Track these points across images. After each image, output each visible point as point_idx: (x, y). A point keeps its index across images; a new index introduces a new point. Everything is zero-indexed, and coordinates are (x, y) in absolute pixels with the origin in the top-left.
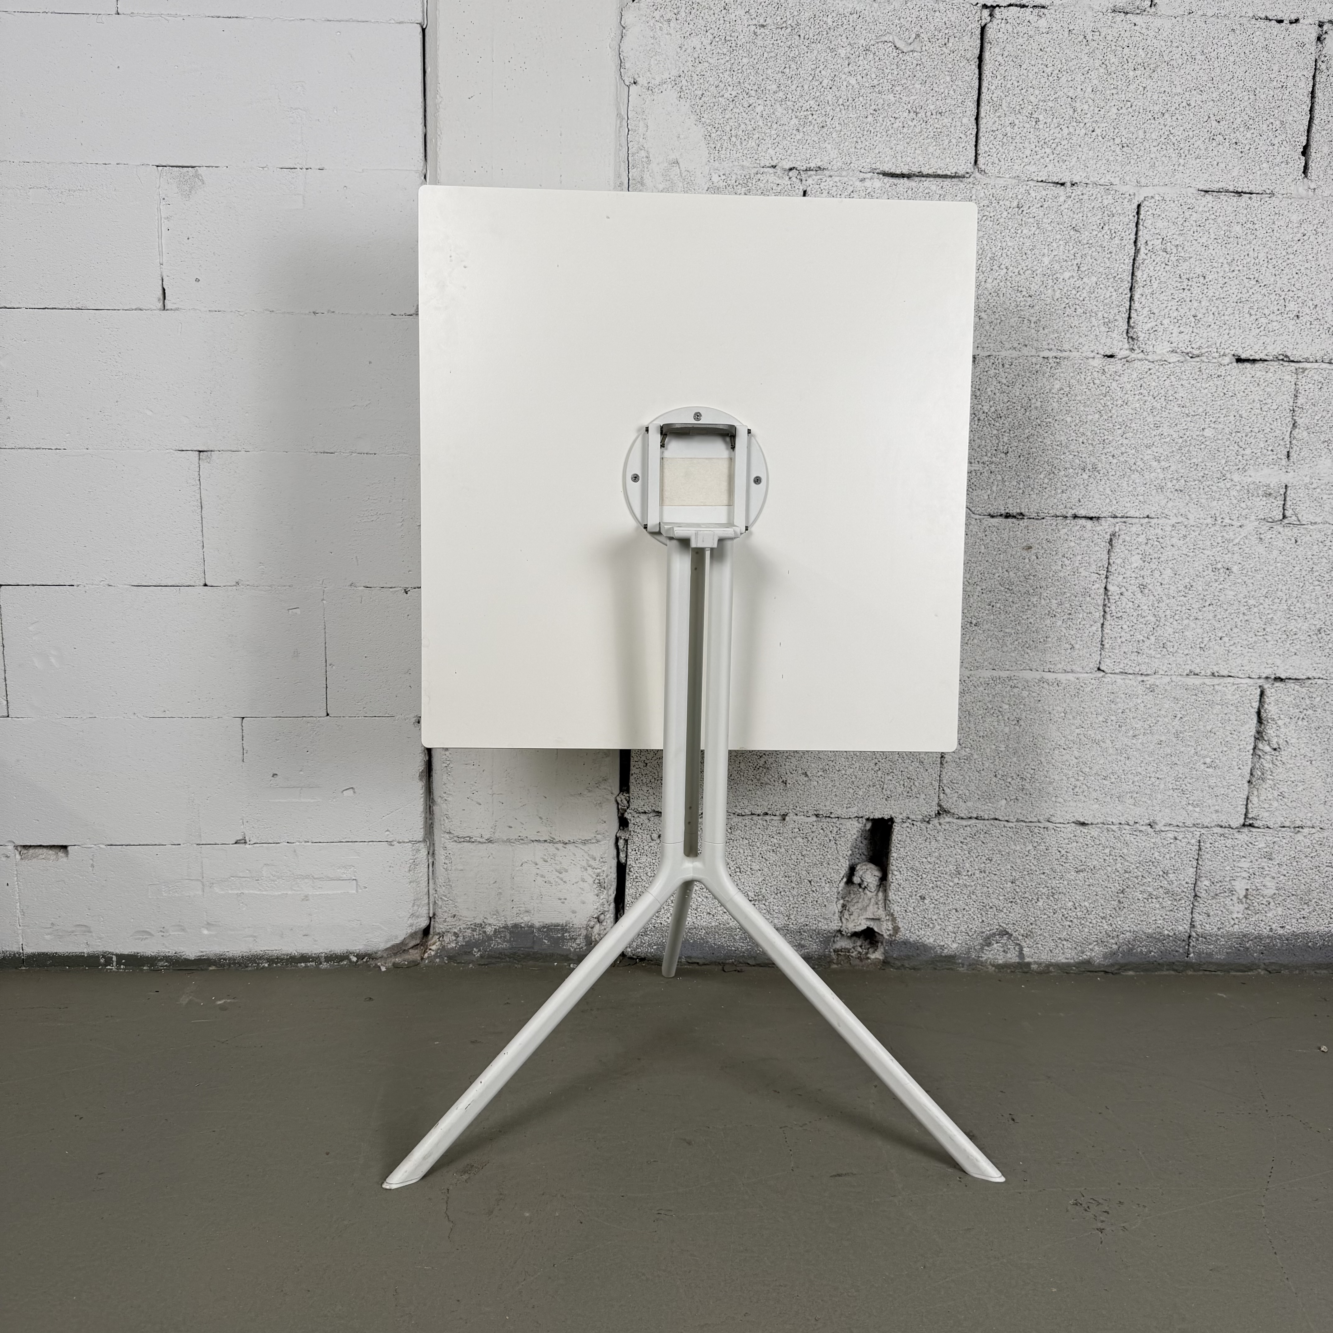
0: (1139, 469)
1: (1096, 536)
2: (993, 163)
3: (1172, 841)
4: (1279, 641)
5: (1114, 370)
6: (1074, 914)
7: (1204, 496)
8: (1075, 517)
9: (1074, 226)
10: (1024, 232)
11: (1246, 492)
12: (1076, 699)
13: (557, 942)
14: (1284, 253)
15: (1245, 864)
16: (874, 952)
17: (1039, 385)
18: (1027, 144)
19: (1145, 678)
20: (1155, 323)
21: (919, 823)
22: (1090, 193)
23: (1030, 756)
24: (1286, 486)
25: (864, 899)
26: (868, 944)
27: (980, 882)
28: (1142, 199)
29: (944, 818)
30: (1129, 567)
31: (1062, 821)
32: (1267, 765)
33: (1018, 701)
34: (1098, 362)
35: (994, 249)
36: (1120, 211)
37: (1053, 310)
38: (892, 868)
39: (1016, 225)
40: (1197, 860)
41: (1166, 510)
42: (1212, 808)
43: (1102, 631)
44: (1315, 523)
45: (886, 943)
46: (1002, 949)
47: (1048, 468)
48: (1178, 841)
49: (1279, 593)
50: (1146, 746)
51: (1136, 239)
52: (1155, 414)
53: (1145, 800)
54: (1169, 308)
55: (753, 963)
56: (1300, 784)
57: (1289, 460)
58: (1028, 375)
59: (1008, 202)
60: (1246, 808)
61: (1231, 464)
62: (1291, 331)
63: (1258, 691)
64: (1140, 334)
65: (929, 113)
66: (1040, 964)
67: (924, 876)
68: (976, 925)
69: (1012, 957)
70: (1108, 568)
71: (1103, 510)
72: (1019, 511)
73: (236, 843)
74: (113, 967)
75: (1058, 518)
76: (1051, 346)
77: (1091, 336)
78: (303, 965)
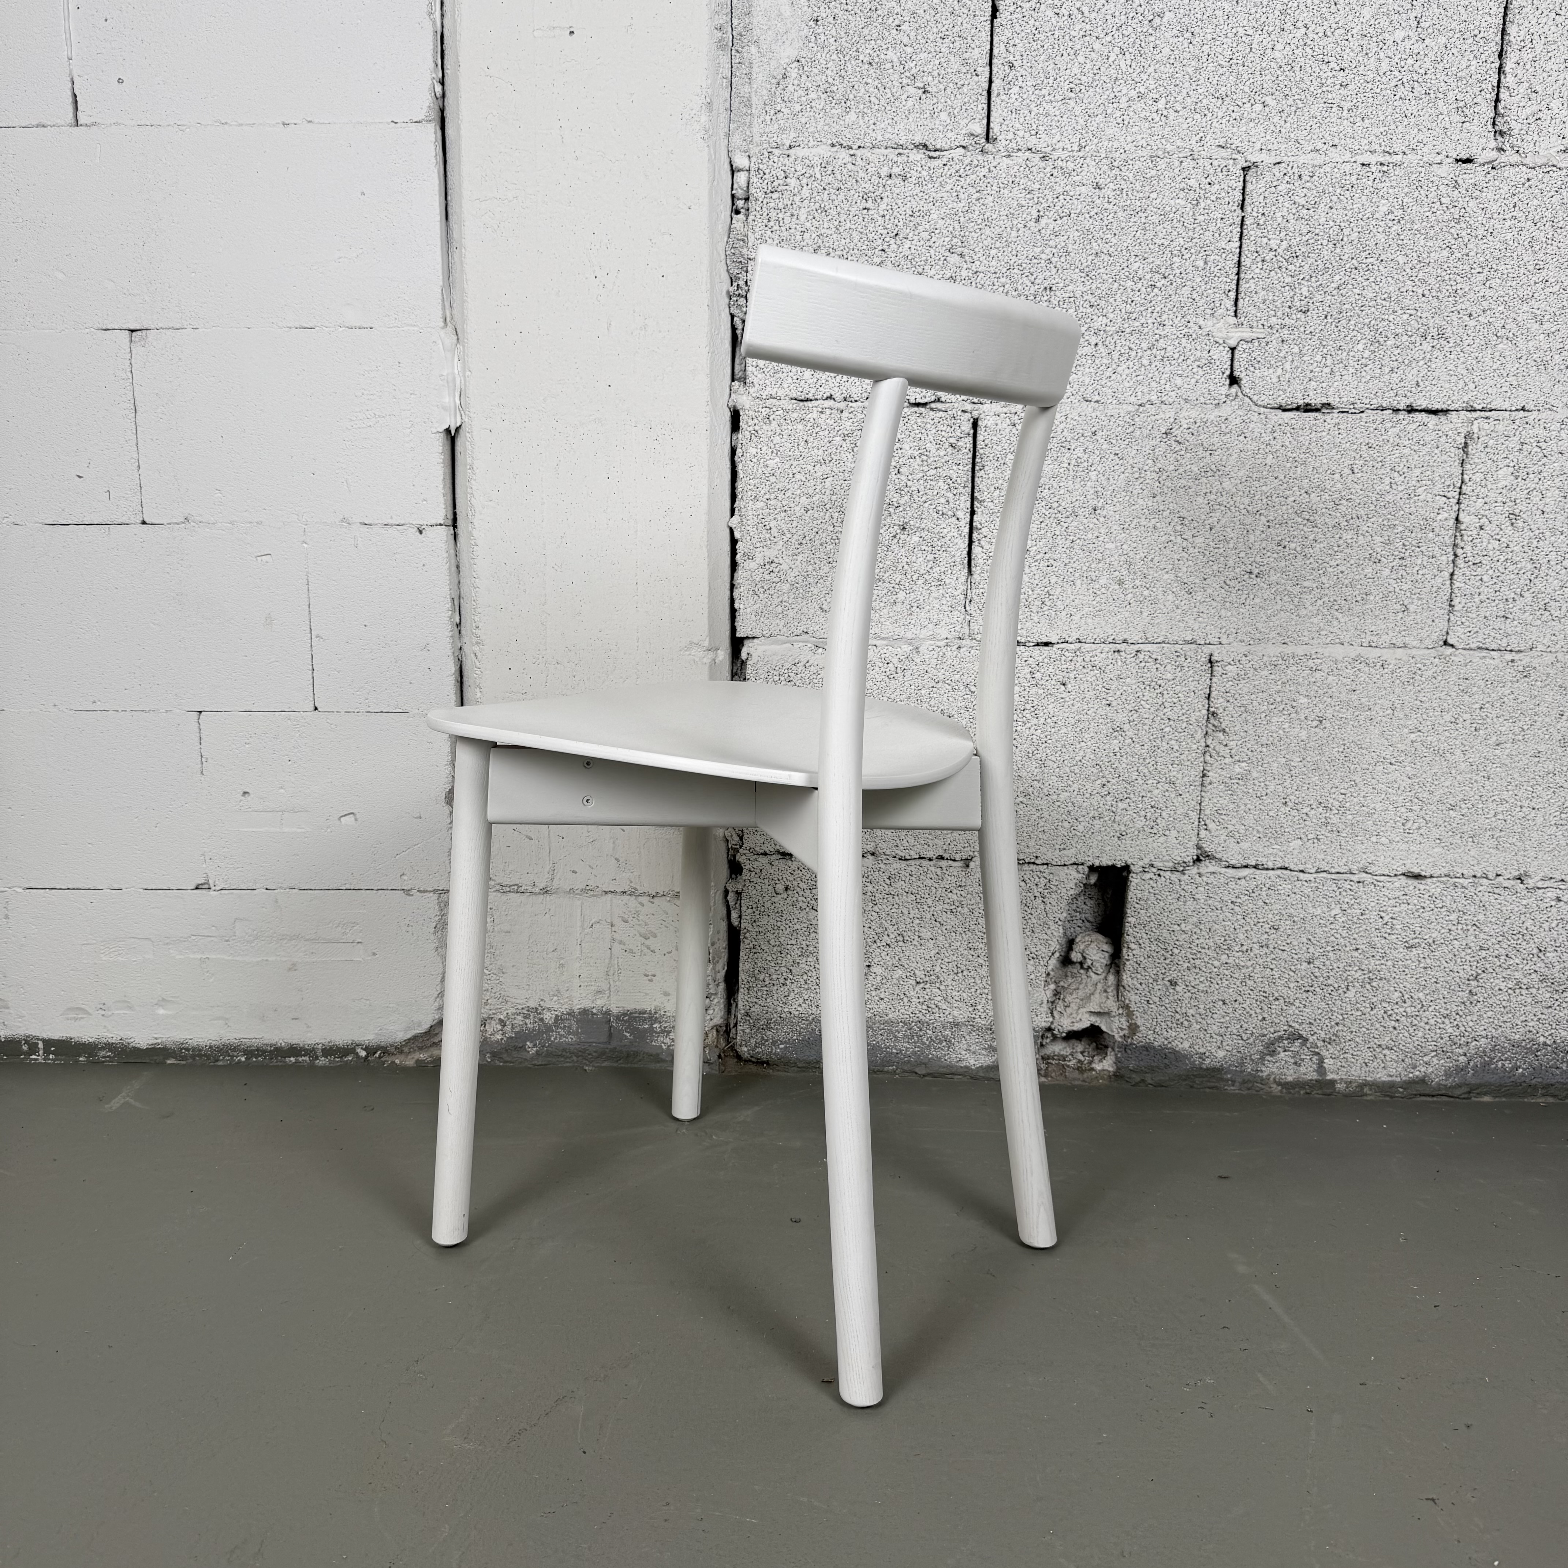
0: (1511, 335)
1: (1443, 439)
3: (1553, 903)
5: (1473, 181)
6: (1402, 1010)
8: (1411, 410)
12: (1411, 687)
13: (642, 1035)
16: (1100, 1061)
17: (1355, 206)
19: (1516, 657)
20: (1538, 107)
21: (1168, 873)
23: (1339, 774)
25: (1086, 985)
26: (1093, 1050)
27: (1261, 961)
29: (1207, 867)
30: (1494, 486)
31: (1387, 872)
33: (1321, 692)
34: (1448, 170)
37: (1378, 91)
38: (1127, 938)
41: (1553, 397)
43: (1452, 584)
45: (1119, 1047)
46: (1292, 1061)
47: (1370, 335)
48: (1562, 903)
50: (1517, 759)
52: (1537, 249)
53: (1514, 840)
54: (1561, 82)
55: (924, 1072)
58: (1338, 191)
64: (1514, 124)
66: (1349, 1083)
67: (1176, 951)
68: (1253, 1024)
69: (1308, 1072)
70: (1460, 488)
71: (1453, 398)
72: (1325, 401)
73: (197, 888)
74: (39, 1057)
75: (1385, 412)
76: (1375, 146)
77: (1437, 129)
78: (293, 1059)
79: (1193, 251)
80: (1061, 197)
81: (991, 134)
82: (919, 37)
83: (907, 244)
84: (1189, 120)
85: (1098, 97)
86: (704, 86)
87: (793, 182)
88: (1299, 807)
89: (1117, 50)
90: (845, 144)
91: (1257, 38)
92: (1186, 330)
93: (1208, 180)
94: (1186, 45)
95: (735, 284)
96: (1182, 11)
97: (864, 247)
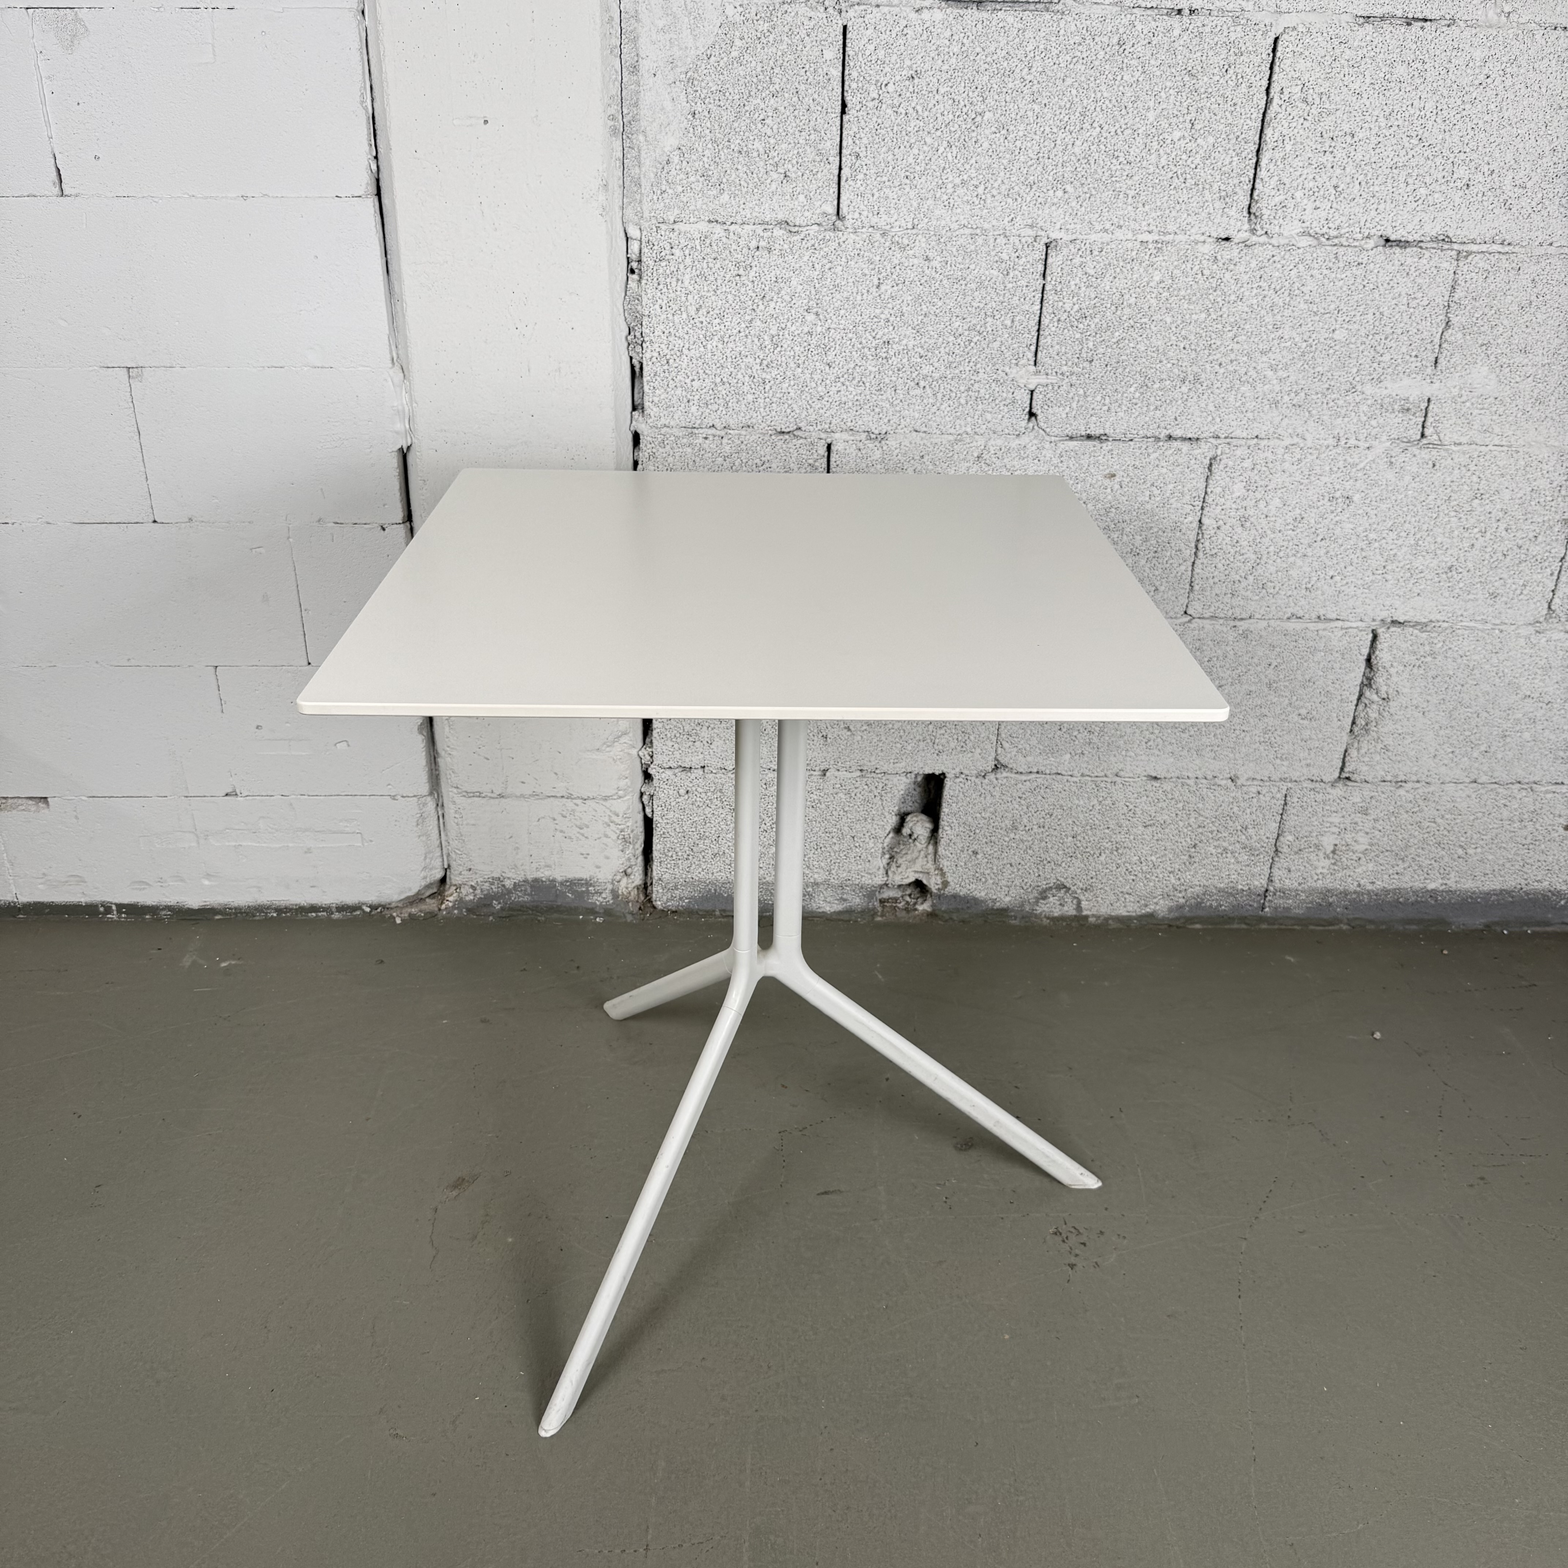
0: (1251, 380)
1: (1193, 461)
3: (1254, 795)
4: (1401, 580)
5: (1229, 257)
6: (1139, 868)
7: (1326, 412)
8: (1170, 438)
9: (1190, 68)
10: (1125, 78)
11: (1378, 406)
13: (580, 895)
14: (1459, 102)
15: (1335, 819)
16: (922, 903)
17: (1134, 276)
19: (1238, 623)
20: (1285, 197)
21: (974, 778)
22: (1214, 24)
24: (1429, 400)
25: (913, 852)
26: (917, 895)
27: (1039, 838)
28: (1281, 30)
29: (1002, 773)
30: (1230, 497)
31: (1132, 775)
32: (1373, 715)
34: (1208, 249)
35: (1085, 101)
36: (1251, 48)
38: (942, 823)
39: (1115, 69)
40: (1282, 814)
41: (1280, 429)
42: (1304, 762)
43: (1193, 570)
44: (1460, 444)
45: (935, 896)
46: (1059, 903)
47: (1140, 380)
48: (1261, 796)
49: (1407, 525)
50: (1235, 696)
51: (1269, 84)
52: (1276, 312)
53: (1229, 753)
54: (1304, 177)
56: (1407, 737)
57: (1436, 367)
58: (1121, 264)
59: (1106, 38)
60: (1344, 763)
61: (1365, 373)
62: (1456, 205)
63: (1371, 635)
64: (1264, 211)
66: (1099, 917)
67: (978, 831)
68: (1031, 879)
69: (1069, 910)
70: (1204, 498)
71: (1202, 429)
72: (1102, 432)
73: (227, 795)
74: (114, 916)
75: (1149, 440)
76: (1151, 228)
77: (1203, 214)
78: (314, 914)
79: (1002, 313)
80: (898, 267)
81: (841, 213)
82: (781, 131)
83: (772, 305)
84: (1003, 203)
85: (929, 183)
86: (601, 170)
87: (677, 251)
88: (1070, 731)
89: (945, 144)
90: (720, 221)
91: (1061, 136)
92: (995, 376)
93: (1017, 254)
94: (1002, 140)
95: (632, 333)
96: (999, 112)
97: (737, 307)
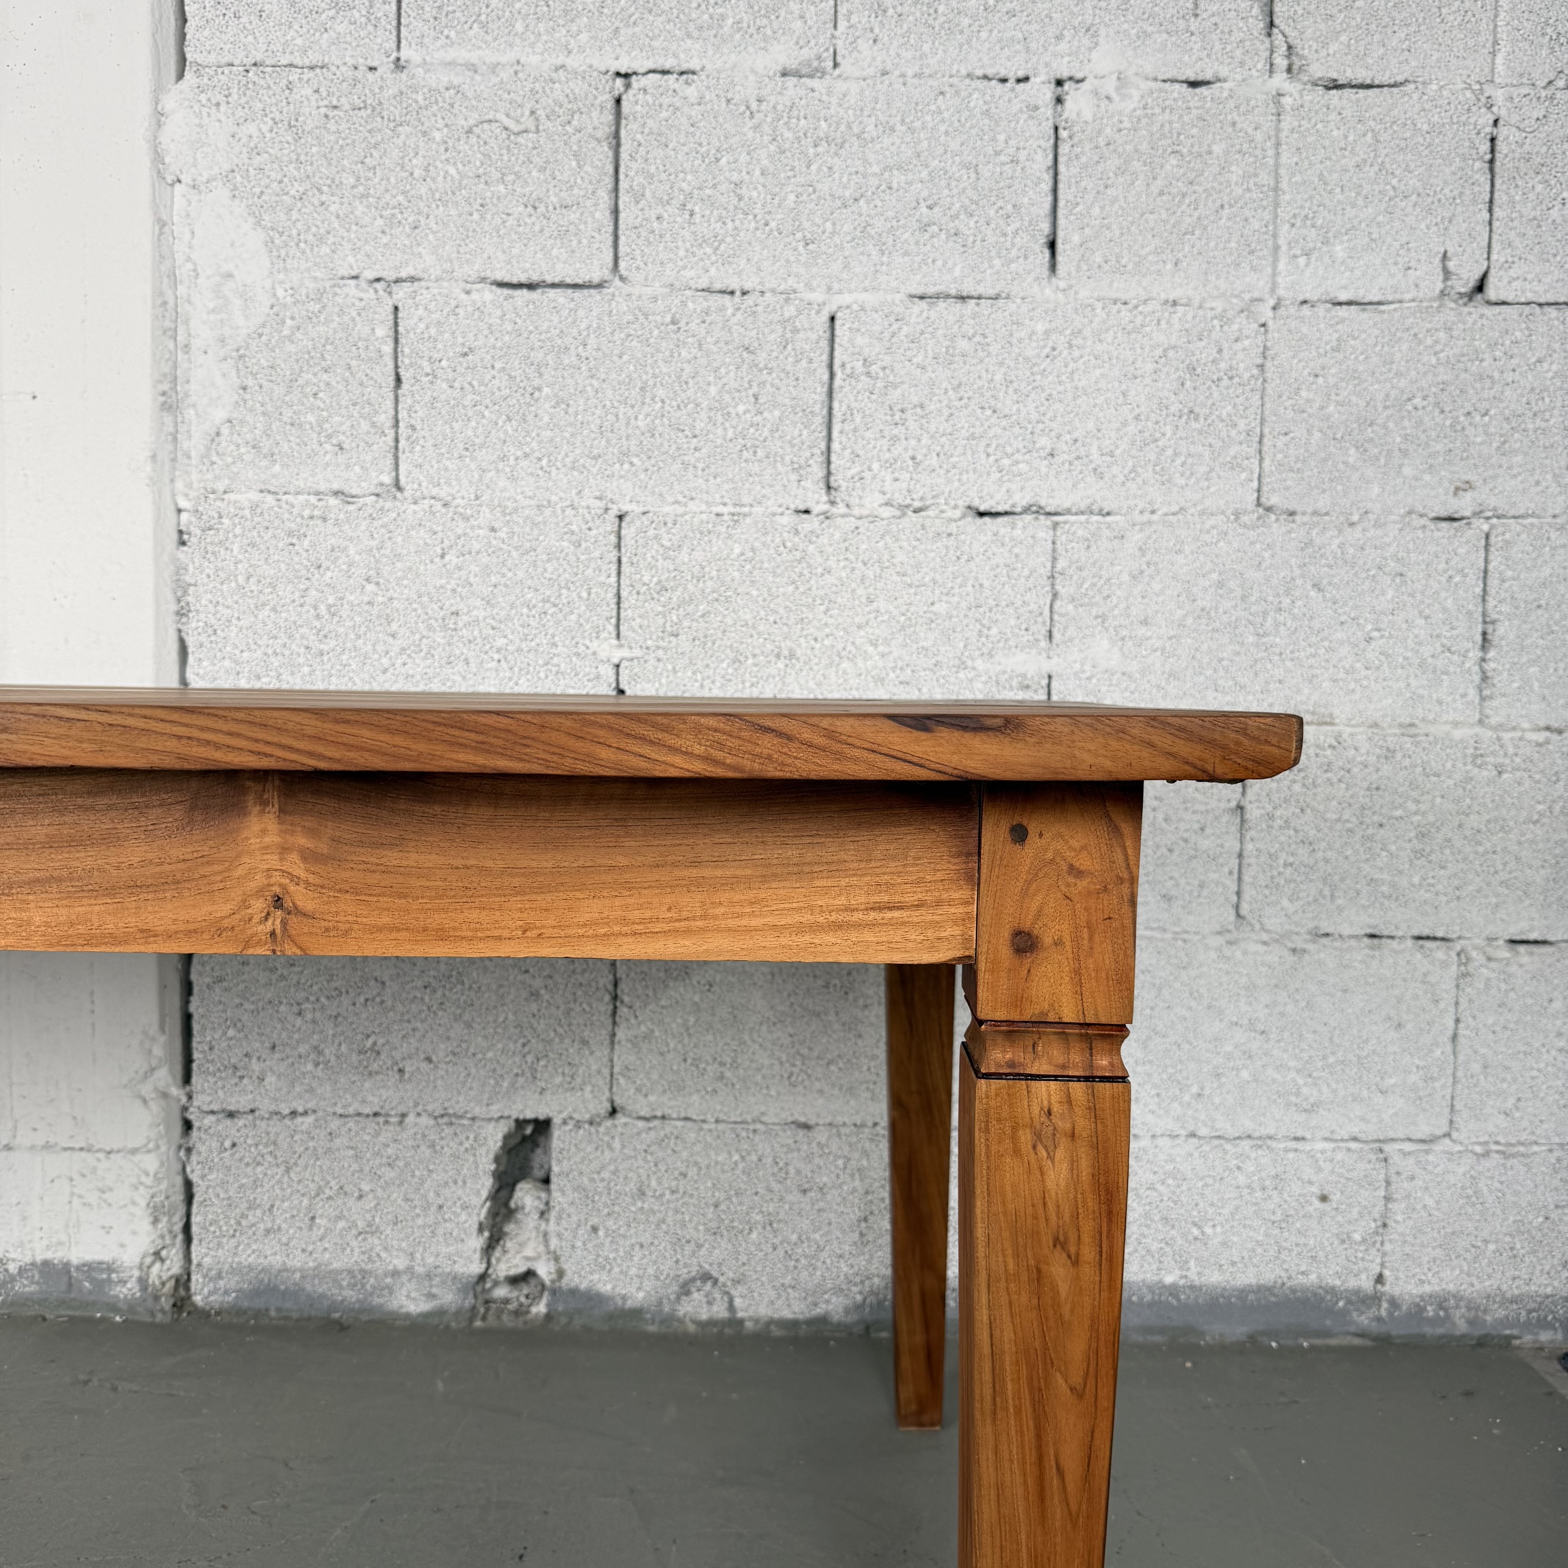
0: (851, 656)
2: (638, 268)
5: (810, 529)
6: (801, 1250)
9: (747, 345)
10: (682, 355)
11: (997, 683)
13: (101, 1285)
14: (1028, 373)
16: (537, 1303)
17: (713, 548)
18: (680, 243)
20: (861, 469)
21: (586, 1125)
22: (767, 303)
23: (730, 1033)
24: (1052, 675)
25: (523, 1231)
27: (672, 1206)
28: (836, 309)
29: (620, 1118)
31: (777, 1121)
34: (788, 519)
35: (642, 375)
36: (806, 326)
37: (726, 454)
38: (554, 1186)
39: (671, 347)
45: (550, 1291)
46: (705, 1300)
51: (831, 361)
52: (867, 584)
54: (878, 449)
57: (1050, 641)
58: (698, 536)
59: (659, 317)
61: (973, 648)
62: (1043, 474)
64: (842, 483)
65: (551, 208)
66: (757, 1322)
67: (596, 1198)
68: (668, 1266)
69: (720, 1310)
76: (725, 500)
77: (778, 486)
79: (577, 585)
80: (462, 538)
81: (399, 484)
82: (334, 404)
83: (329, 574)
84: (569, 476)
85: (490, 455)
86: (148, 444)
87: (226, 521)
89: (504, 417)
90: (271, 493)
91: (621, 408)
92: (576, 650)
93: (587, 526)
94: (562, 414)
95: (179, 605)
96: (557, 387)
97: (290, 579)
